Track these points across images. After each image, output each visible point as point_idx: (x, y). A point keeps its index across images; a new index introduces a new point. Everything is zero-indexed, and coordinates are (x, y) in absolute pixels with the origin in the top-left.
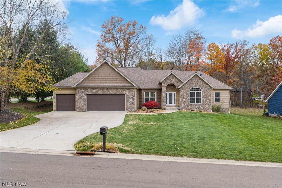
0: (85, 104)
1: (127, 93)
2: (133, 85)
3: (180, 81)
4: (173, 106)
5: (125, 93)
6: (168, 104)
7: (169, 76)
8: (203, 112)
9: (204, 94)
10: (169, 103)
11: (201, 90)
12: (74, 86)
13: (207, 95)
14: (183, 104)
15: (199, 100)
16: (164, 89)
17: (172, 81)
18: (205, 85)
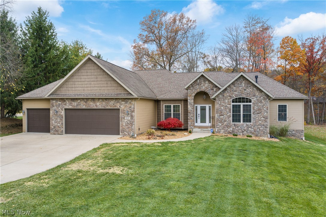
0: (62, 124)
1: (122, 106)
2: (131, 94)
3: (216, 87)
4: (207, 127)
5: (120, 107)
6: (199, 124)
7: (198, 79)
8: (254, 138)
9: (256, 108)
10: (201, 122)
11: (250, 102)
13: (261, 110)
14: (221, 124)
15: (247, 118)
16: (191, 101)
17: (204, 87)
18: (257, 93)
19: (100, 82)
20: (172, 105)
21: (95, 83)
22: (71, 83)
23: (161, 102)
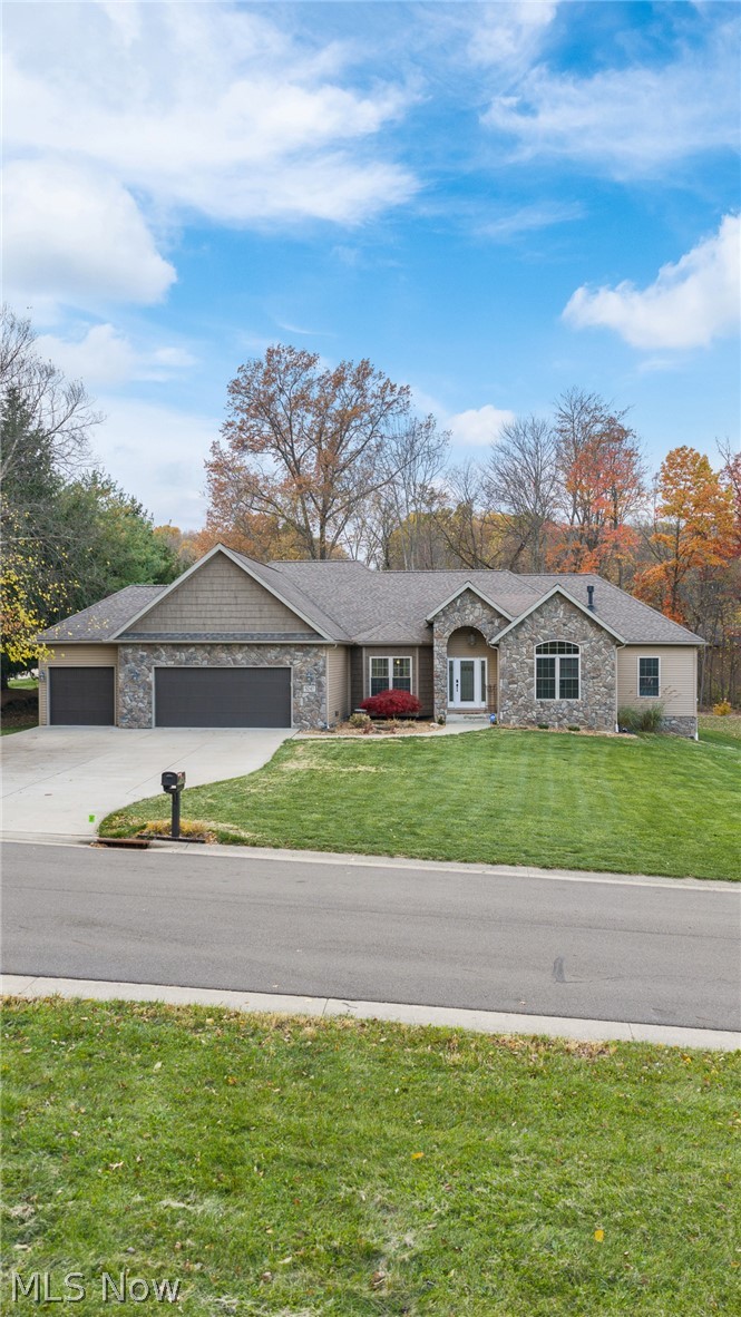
0: (150, 703)
1: (297, 662)
2: (318, 634)
3: (500, 616)
4: (476, 711)
5: (291, 663)
6: (457, 703)
7: (458, 597)
8: (584, 732)
9: (589, 665)
10: (462, 700)
11: (576, 651)
12: (111, 639)
13: (599, 670)
14: (511, 703)
15: (570, 689)
16: (440, 648)
17: (471, 617)
18: (591, 633)
19: (244, 608)
20: (391, 659)
21: (233, 608)
22: (173, 607)
23: (364, 650)
